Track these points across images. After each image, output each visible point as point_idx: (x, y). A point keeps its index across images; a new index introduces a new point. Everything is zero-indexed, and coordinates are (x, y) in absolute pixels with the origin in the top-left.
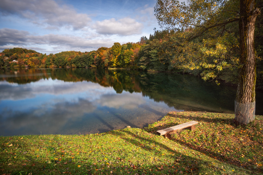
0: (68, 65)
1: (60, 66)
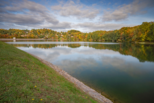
0: (100, 39)
1: (95, 39)
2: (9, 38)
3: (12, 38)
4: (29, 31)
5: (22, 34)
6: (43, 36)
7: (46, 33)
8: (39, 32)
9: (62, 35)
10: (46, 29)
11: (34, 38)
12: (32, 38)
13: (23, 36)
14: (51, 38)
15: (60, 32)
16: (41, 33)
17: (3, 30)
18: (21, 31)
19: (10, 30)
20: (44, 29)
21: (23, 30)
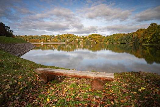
0: (115, 42)
1: (111, 42)
2: (39, 42)
3: (41, 42)
4: (55, 36)
5: (48, 39)
6: (65, 40)
7: (68, 38)
8: (62, 37)
9: (82, 40)
10: (69, 34)
11: (57, 42)
12: (55, 42)
13: (49, 41)
14: (71, 42)
15: (81, 37)
16: (63, 38)
17: (37, 36)
18: (49, 36)
19: (41, 36)
20: (67, 34)
21: (50, 36)
